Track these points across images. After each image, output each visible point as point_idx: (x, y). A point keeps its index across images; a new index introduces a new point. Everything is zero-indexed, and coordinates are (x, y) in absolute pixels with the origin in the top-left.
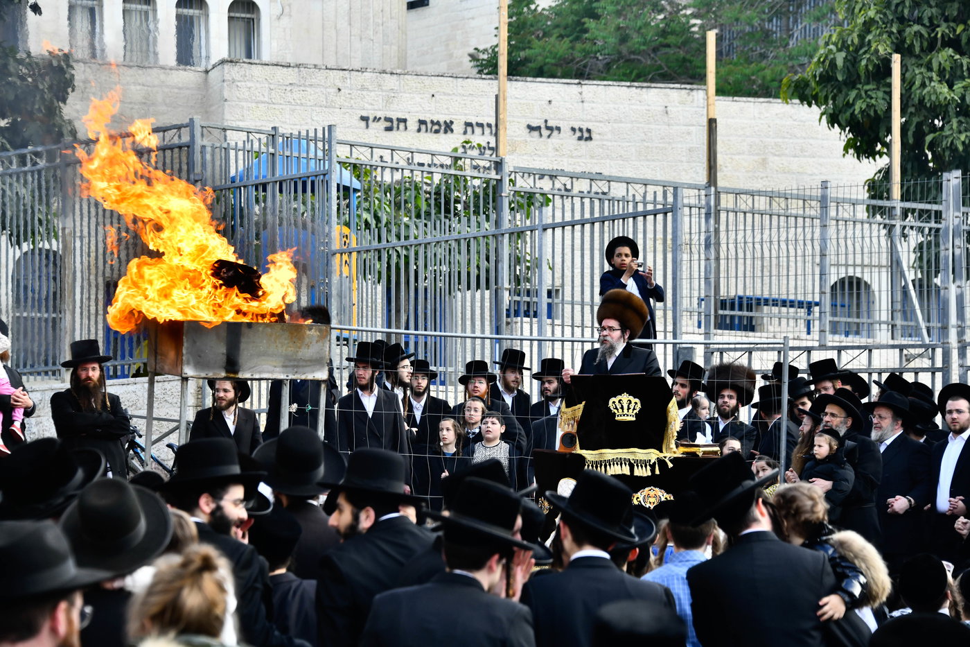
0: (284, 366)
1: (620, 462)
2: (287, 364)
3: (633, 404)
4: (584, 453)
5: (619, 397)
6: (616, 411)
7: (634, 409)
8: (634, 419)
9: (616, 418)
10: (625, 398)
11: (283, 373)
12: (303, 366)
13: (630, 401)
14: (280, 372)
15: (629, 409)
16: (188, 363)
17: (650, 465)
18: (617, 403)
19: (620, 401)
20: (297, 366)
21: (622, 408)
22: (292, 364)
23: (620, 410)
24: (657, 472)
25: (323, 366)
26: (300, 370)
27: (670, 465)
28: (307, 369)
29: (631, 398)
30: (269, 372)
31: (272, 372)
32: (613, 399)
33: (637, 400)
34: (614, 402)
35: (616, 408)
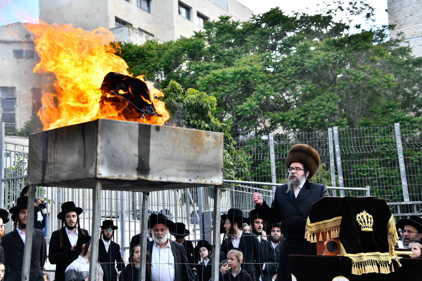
0: (187, 171)
1: (372, 263)
2: (189, 168)
3: (369, 219)
4: (350, 256)
5: (361, 214)
6: (361, 224)
7: (371, 223)
8: (372, 230)
9: (362, 229)
10: (364, 214)
11: (187, 177)
12: (203, 171)
13: (367, 216)
14: (183, 176)
15: (368, 222)
16: (102, 164)
17: (389, 265)
18: (361, 218)
19: (362, 216)
20: (198, 171)
21: (364, 221)
22: (193, 168)
23: (363, 223)
24: (393, 271)
25: (219, 172)
26: (201, 175)
27: (401, 265)
28: (206, 174)
29: (368, 214)
30: (174, 176)
31: (177, 176)
32: (358, 215)
33: (371, 216)
34: (359, 217)
35: (361, 222)
